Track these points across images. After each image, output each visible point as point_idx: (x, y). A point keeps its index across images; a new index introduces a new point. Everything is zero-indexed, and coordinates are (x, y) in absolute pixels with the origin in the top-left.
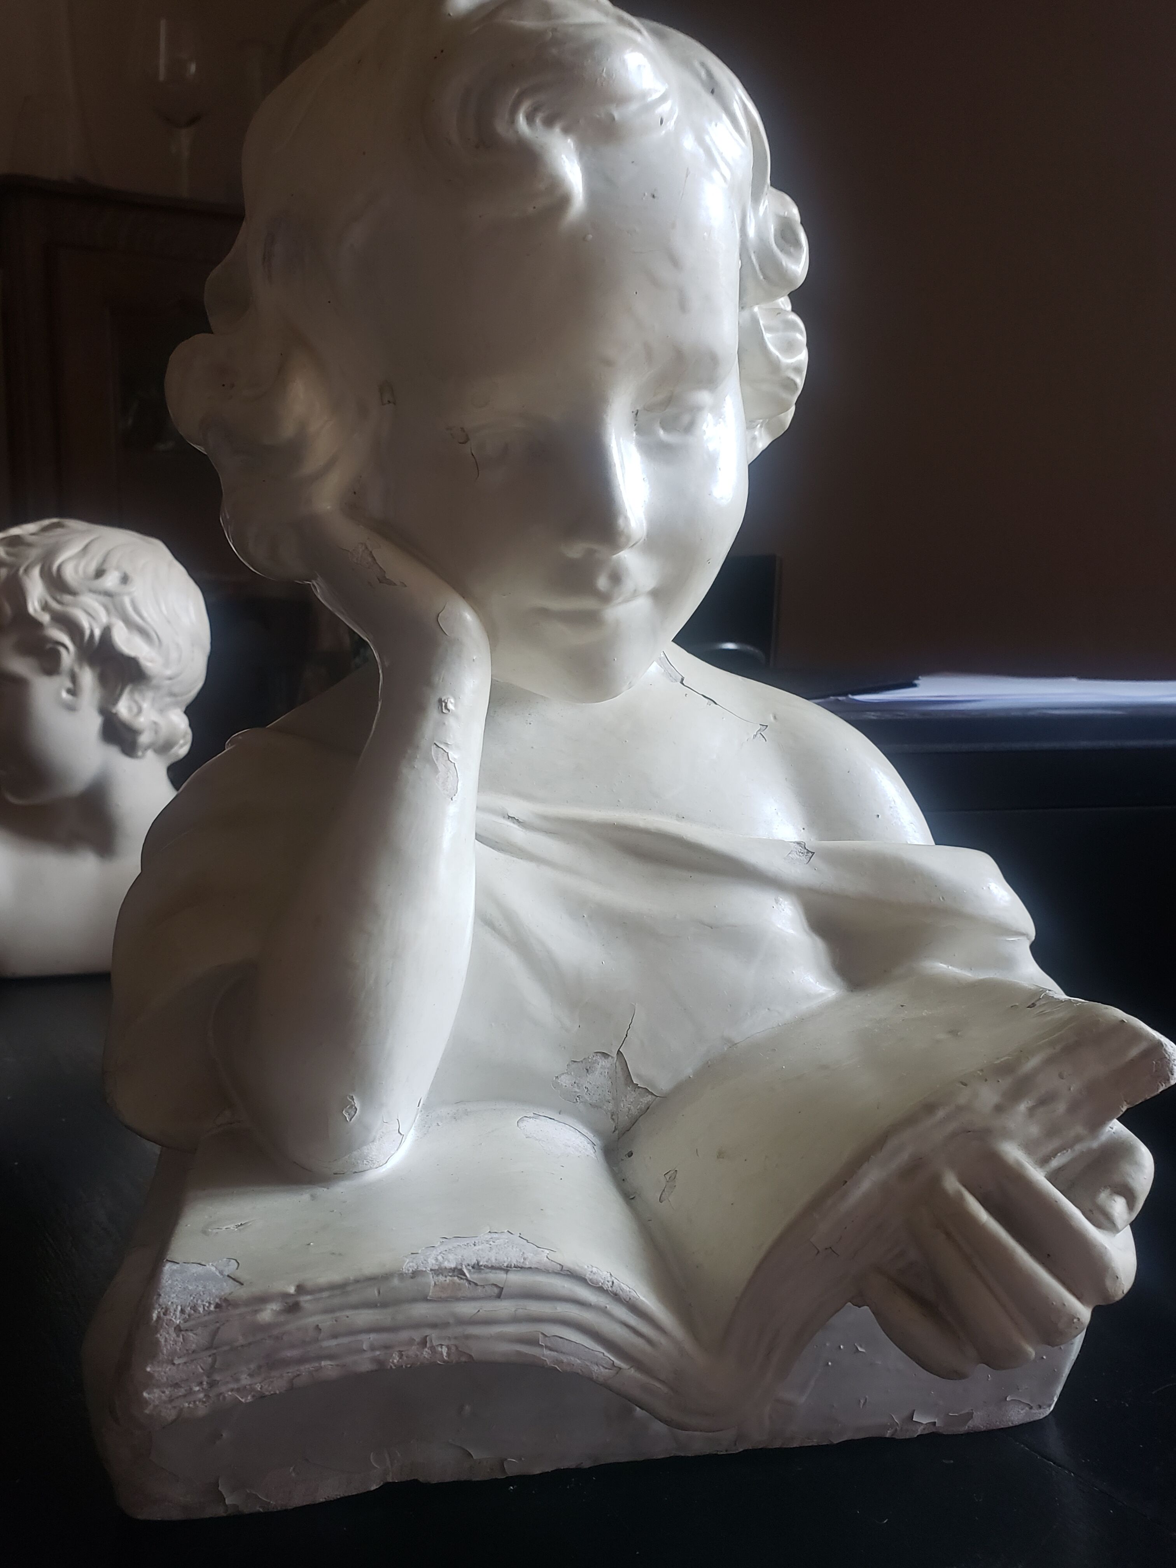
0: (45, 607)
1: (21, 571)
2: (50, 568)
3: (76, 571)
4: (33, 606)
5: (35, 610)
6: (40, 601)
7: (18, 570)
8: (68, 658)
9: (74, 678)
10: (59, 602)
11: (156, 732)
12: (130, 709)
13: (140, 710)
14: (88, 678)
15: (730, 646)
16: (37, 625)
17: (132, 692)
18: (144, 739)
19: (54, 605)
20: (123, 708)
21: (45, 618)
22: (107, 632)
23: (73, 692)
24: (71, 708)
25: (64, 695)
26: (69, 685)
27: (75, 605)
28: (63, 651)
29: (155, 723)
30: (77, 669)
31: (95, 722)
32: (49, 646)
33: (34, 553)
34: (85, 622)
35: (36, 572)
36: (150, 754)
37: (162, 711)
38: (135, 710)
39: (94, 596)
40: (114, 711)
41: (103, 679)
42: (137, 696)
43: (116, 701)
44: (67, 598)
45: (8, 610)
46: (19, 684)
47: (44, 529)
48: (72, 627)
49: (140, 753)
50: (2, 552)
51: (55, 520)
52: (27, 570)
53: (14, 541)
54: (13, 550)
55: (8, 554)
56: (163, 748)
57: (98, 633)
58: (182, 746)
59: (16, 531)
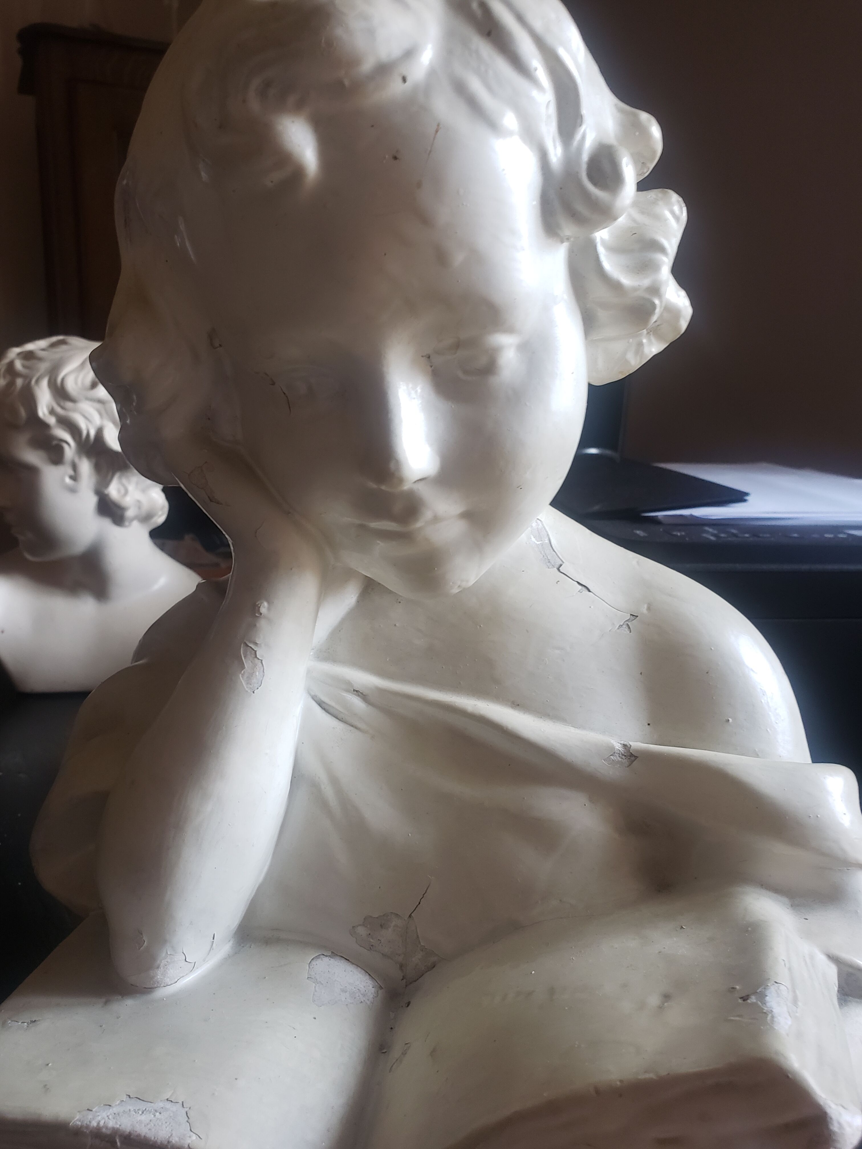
0: (52, 412)
1: (33, 382)
2: (55, 380)
3: (76, 382)
4: (43, 411)
5: (44, 414)
6: (48, 407)
7: (30, 382)
8: (70, 451)
9: (74, 467)
10: (63, 408)
11: (139, 508)
12: (119, 491)
13: (126, 492)
14: (86, 467)
16: (44, 426)
17: (120, 478)
18: (130, 513)
19: (59, 410)
20: (114, 490)
21: (52, 421)
22: (100, 432)
23: (74, 478)
24: (73, 490)
25: (68, 480)
26: (71, 472)
27: (75, 410)
28: (65, 446)
29: (139, 501)
30: (77, 460)
31: (92, 500)
32: (55, 443)
33: (43, 367)
34: (83, 424)
35: (45, 383)
36: (135, 523)
37: (144, 491)
38: (123, 491)
39: (88, 403)
40: (106, 492)
41: (98, 468)
42: (124, 481)
43: (107, 484)
44: (69, 405)
45: (23, 413)
46: (33, 471)
47: (53, 345)
48: (73, 429)
49: (127, 523)
50: (18, 365)
51: (61, 338)
52: (37, 381)
53: (29, 356)
54: (27, 363)
55: (24, 366)
56: (146, 518)
57: (92, 433)
58: (160, 516)
59: (30, 347)
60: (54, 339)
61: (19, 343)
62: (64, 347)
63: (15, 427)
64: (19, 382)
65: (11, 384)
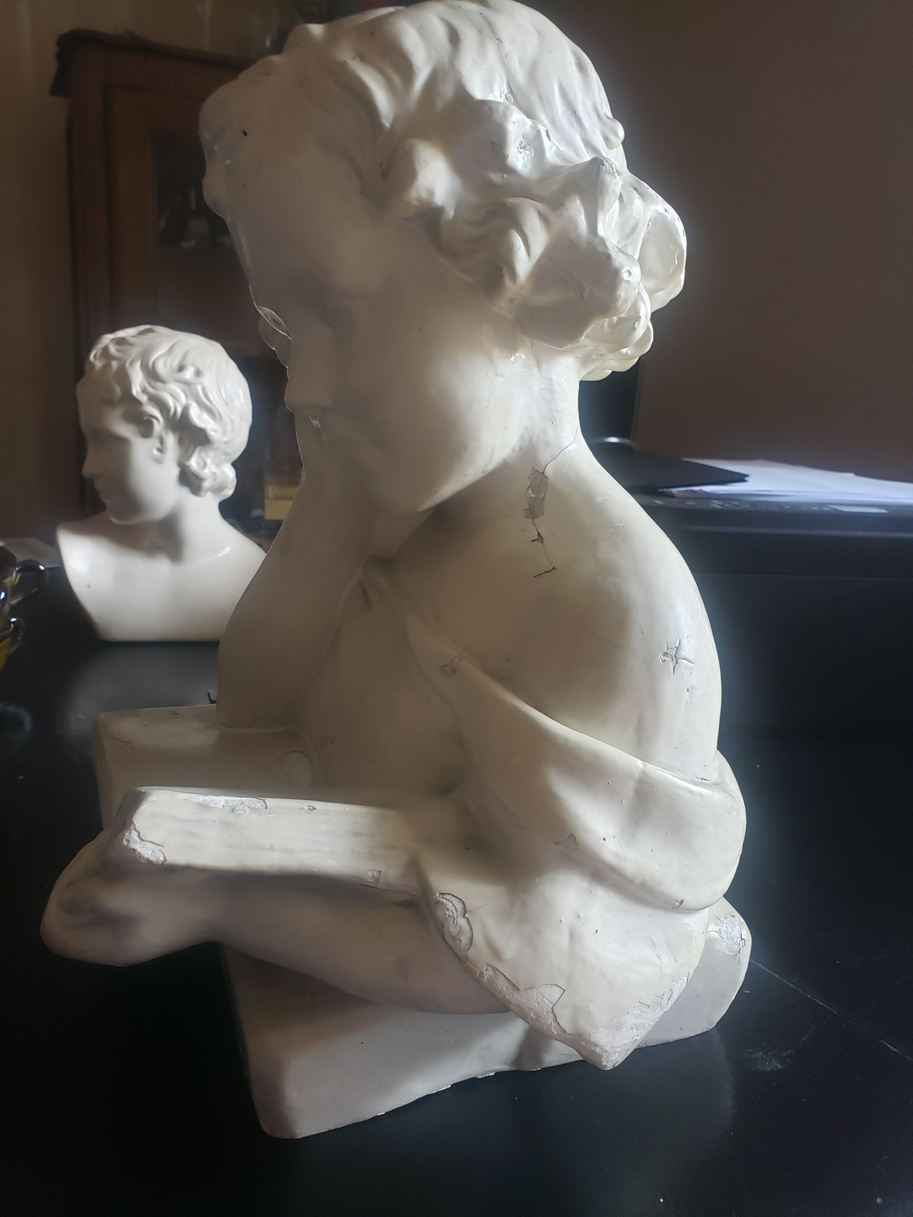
0: (144, 391)
1: (127, 364)
2: (147, 363)
3: (165, 364)
4: (136, 391)
5: (137, 393)
6: (140, 386)
7: (125, 363)
8: (158, 426)
9: (162, 441)
10: (154, 387)
11: (215, 479)
12: (198, 463)
13: (205, 465)
14: (171, 440)
15: (614, 440)
16: (138, 403)
17: (200, 452)
18: (207, 484)
19: (150, 389)
20: (194, 463)
21: (144, 398)
22: (186, 409)
23: (161, 450)
24: (159, 461)
25: (155, 452)
26: (158, 445)
27: (164, 390)
28: (155, 421)
29: (214, 473)
30: (164, 435)
31: (175, 471)
32: (146, 418)
33: (135, 351)
34: (171, 402)
35: (138, 365)
36: (209, 494)
37: (218, 465)
38: (202, 464)
39: (178, 384)
40: (187, 464)
41: (180, 442)
42: (203, 455)
43: (189, 457)
44: (159, 385)
45: (118, 391)
46: (124, 444)
47: (141, 333)
48: (163, 406)
49: (203, 494)
50: (113, 349)
51: (148, 327)
52: (131, 364)
53: (121, 342)
54: (119, 347)
55: (118, 350)
56: (218, 490)
57: (179, 410)
58: (230, 489)
59: (121, 334)
60: (143, 328)
61: (112, 330)
62: (151, 335)
63: (111, 403)
64: (115, 364)
65: (107, 366)
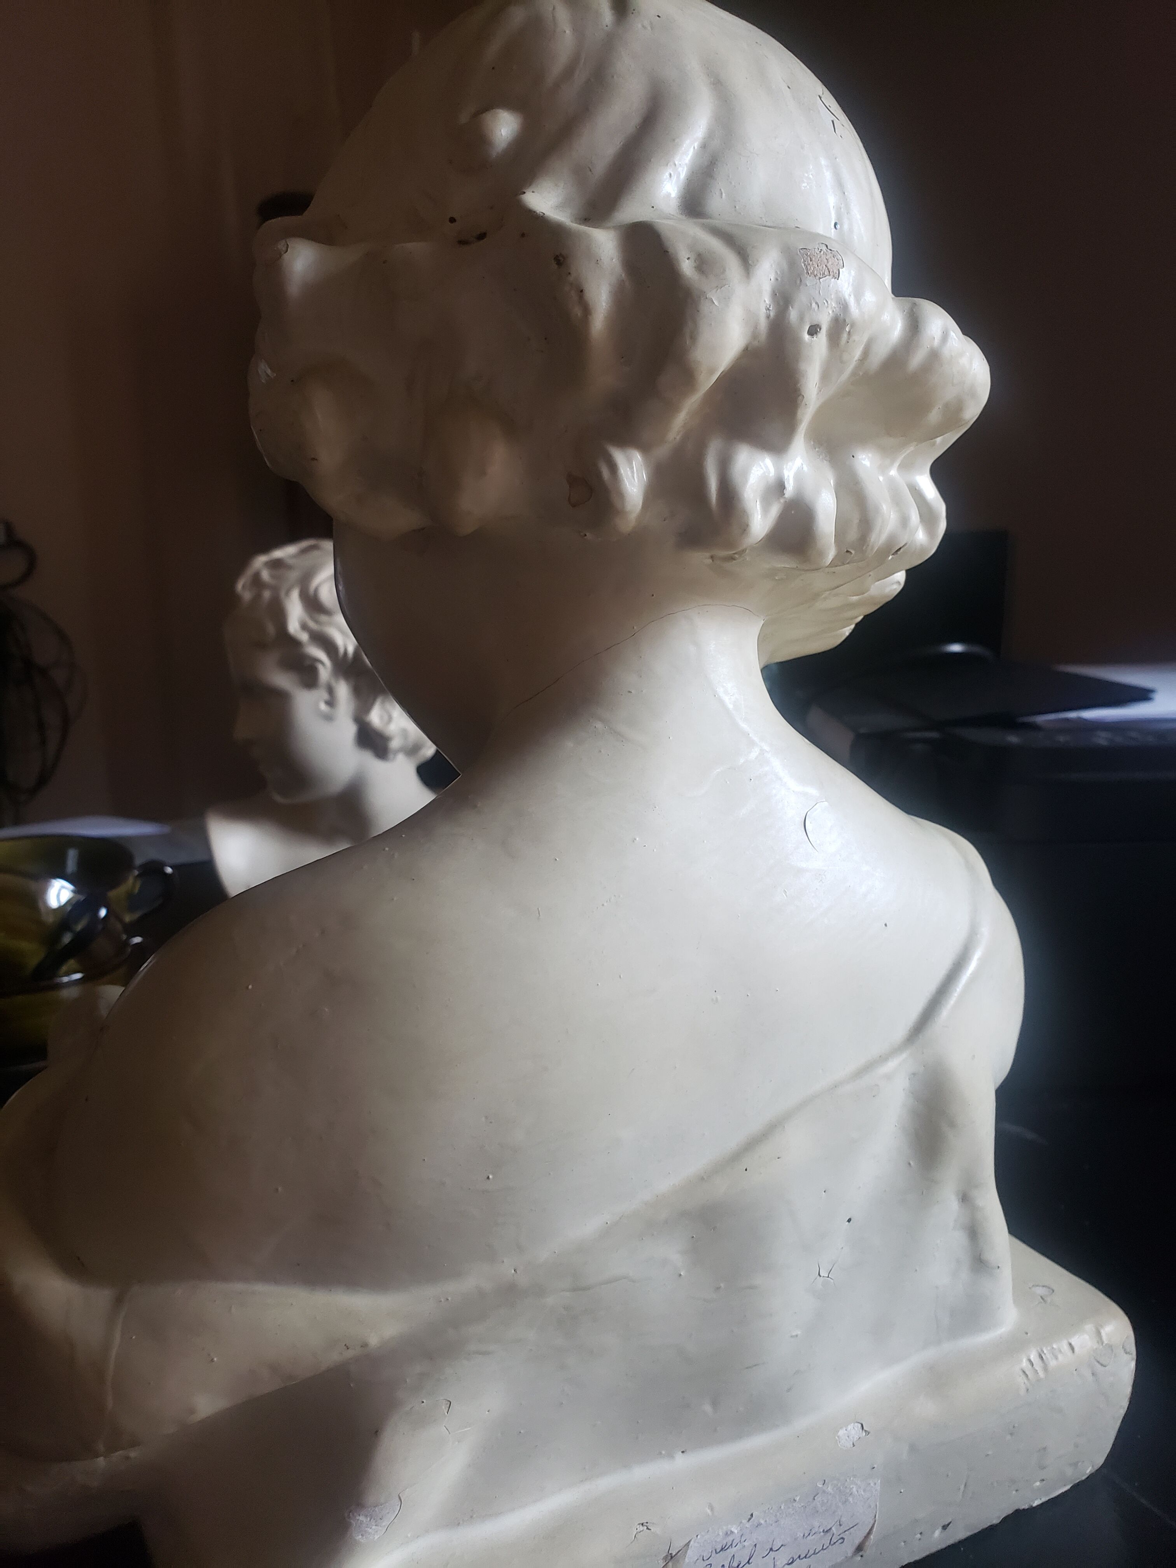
0: (304, 627)
1: (282, 594)
2: (307, 590)
3: (330, 591)
4: (293, 626)
5: (295, 630)
6: (299, 621)
7: (280, 592)
8: (325, 671)
9: (331, 690)
10: (317, 622)
11: (405, 737)
12: (381, 718)
13: (390, 719)
14: (343, 690)
15: (956, 648)
16: (295, 643)
17: (383, 702)
18: (395, 744)
19: (312, 625)
20: (375, 717)
21: (304, 637)
23: (330, 703)
24: (329, 718)
25: (323, 707)
26: (325, 696)
27: (330, 624)
28: (320, 666)
29: (404, 730)
30: (333, 683)
31: (351, 730)
32: (307, 662)
33: (293, 575)
34: (339, 639)
35: (295, 595)
36: (401, 758)
38: (386, 717)
40: (367, 719)
41: (357, 691)
42: (387, 706)
43: (368, 710)
44: (323, 618)
45: (271, 629)
46: (282, 698)
47: (304, 551)
48: (329, 645)
49: (391, 756)
50: (265, 575)
51: (312, 542)
52: (288, 593)
53: (277, 564)
54: (275, 573)
55: (272, 576)
56: (412, 750)
57: (350, 649)
58: (429, 748)
59: (278, 554)
60: (305, 544)
61: (265, 550)
62: (316, 553)
63: (262, 646)
64: (267, 594)
65: (258, 597)
